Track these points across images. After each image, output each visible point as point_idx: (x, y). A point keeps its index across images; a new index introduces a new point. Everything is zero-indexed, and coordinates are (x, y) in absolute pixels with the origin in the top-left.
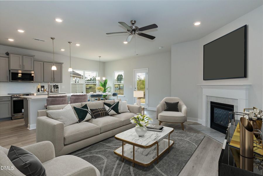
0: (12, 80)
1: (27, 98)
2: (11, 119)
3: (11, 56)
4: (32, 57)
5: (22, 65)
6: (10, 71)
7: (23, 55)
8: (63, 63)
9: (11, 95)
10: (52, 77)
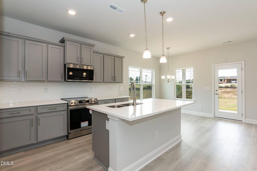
0: (68, 79)
1: (106, 115)
2: (67, 137)
3: (67, 43)
4: (91, 46)
5: (80, 58)
6: (65, 65)
7: (82, 44)
8: (124, 57)
9: (67, 102)
10: (113, 75)
